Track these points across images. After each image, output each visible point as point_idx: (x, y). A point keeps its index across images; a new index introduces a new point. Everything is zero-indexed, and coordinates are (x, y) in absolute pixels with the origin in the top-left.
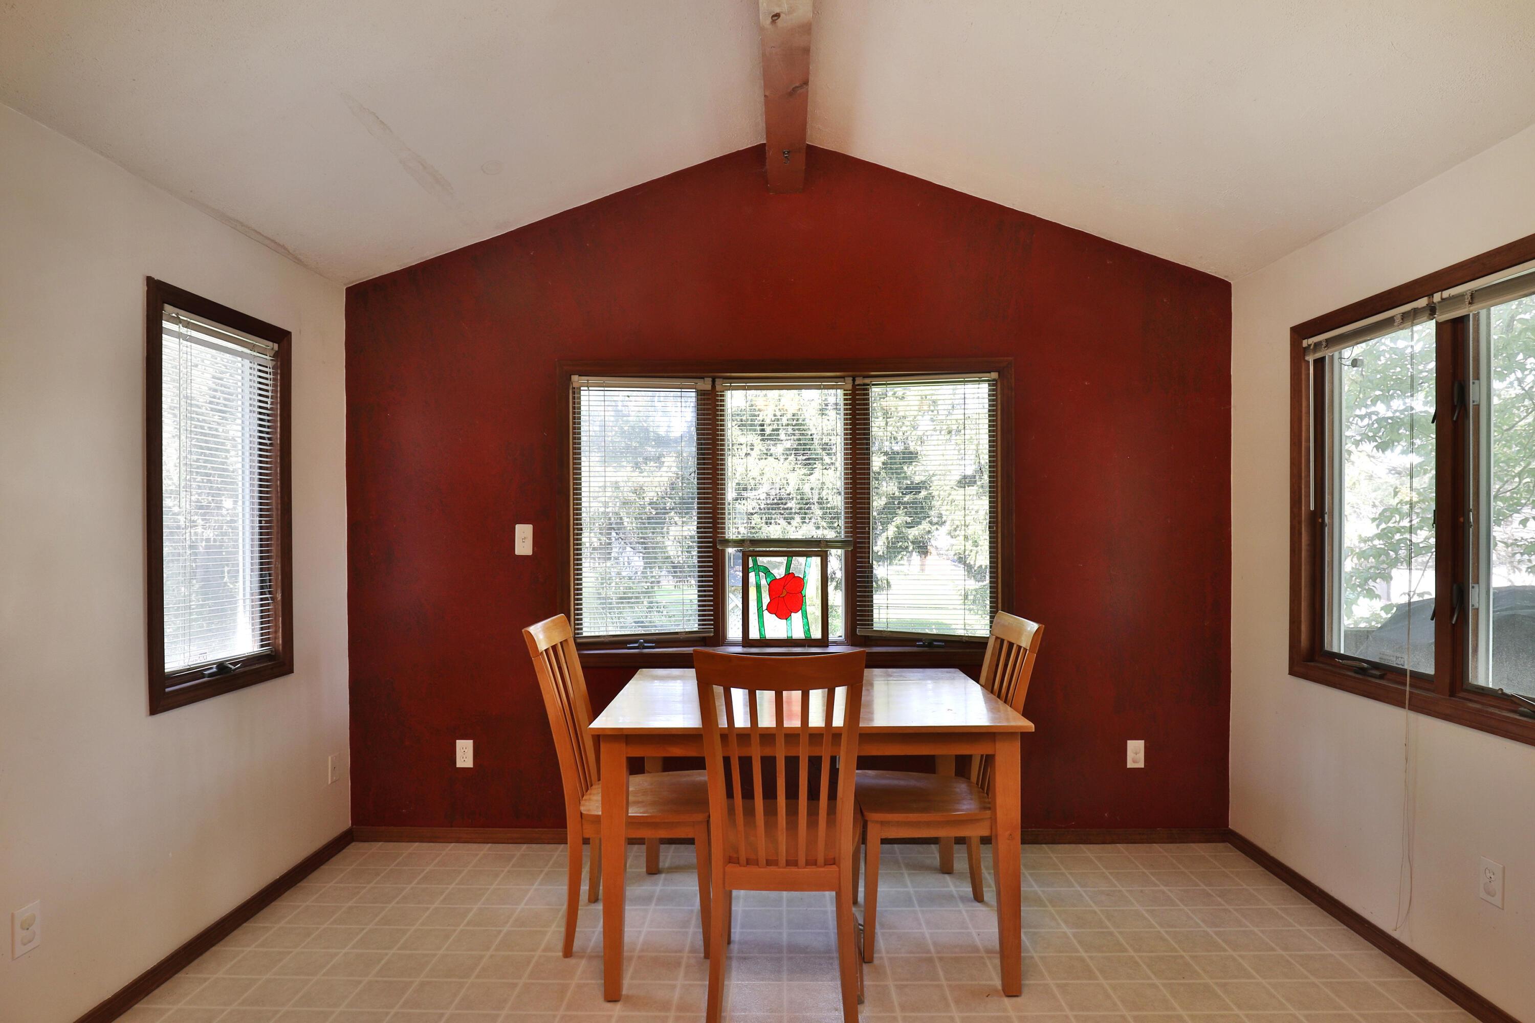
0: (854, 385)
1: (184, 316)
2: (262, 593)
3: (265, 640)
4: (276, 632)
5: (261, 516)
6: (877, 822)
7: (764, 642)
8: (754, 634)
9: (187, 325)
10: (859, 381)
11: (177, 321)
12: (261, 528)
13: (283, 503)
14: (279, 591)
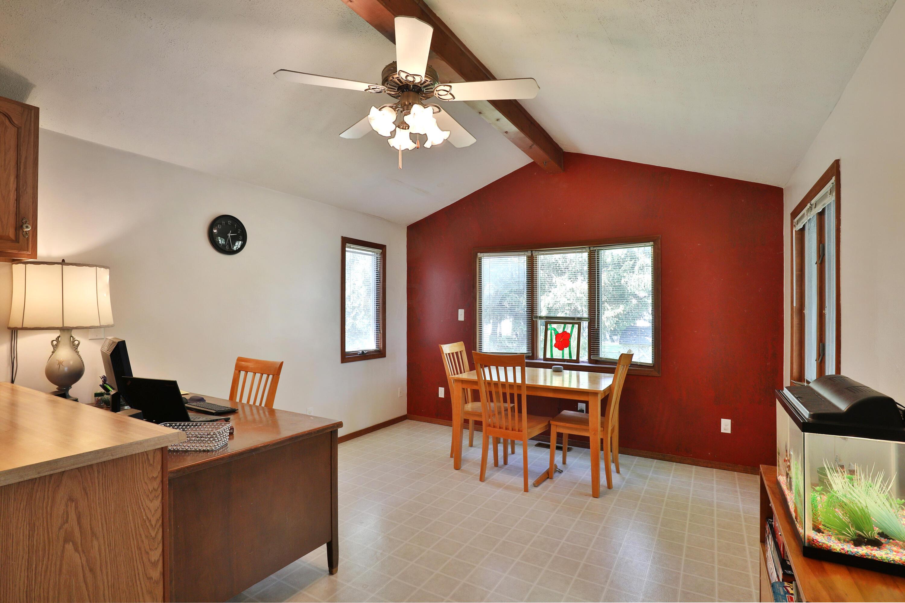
0: (590, 251)
1: (352, 246)
2: (377, 330)
3: (377, 345)
4: (381, 343)
5: (377, 305)
6: (555, 425)
7: (552, 360)
8: (548, 356)
9: (353, 248)
10: (592, 249)
11: (350, 248)
12: (377, 309)
13: (383, 301)
14: (382, 330)
